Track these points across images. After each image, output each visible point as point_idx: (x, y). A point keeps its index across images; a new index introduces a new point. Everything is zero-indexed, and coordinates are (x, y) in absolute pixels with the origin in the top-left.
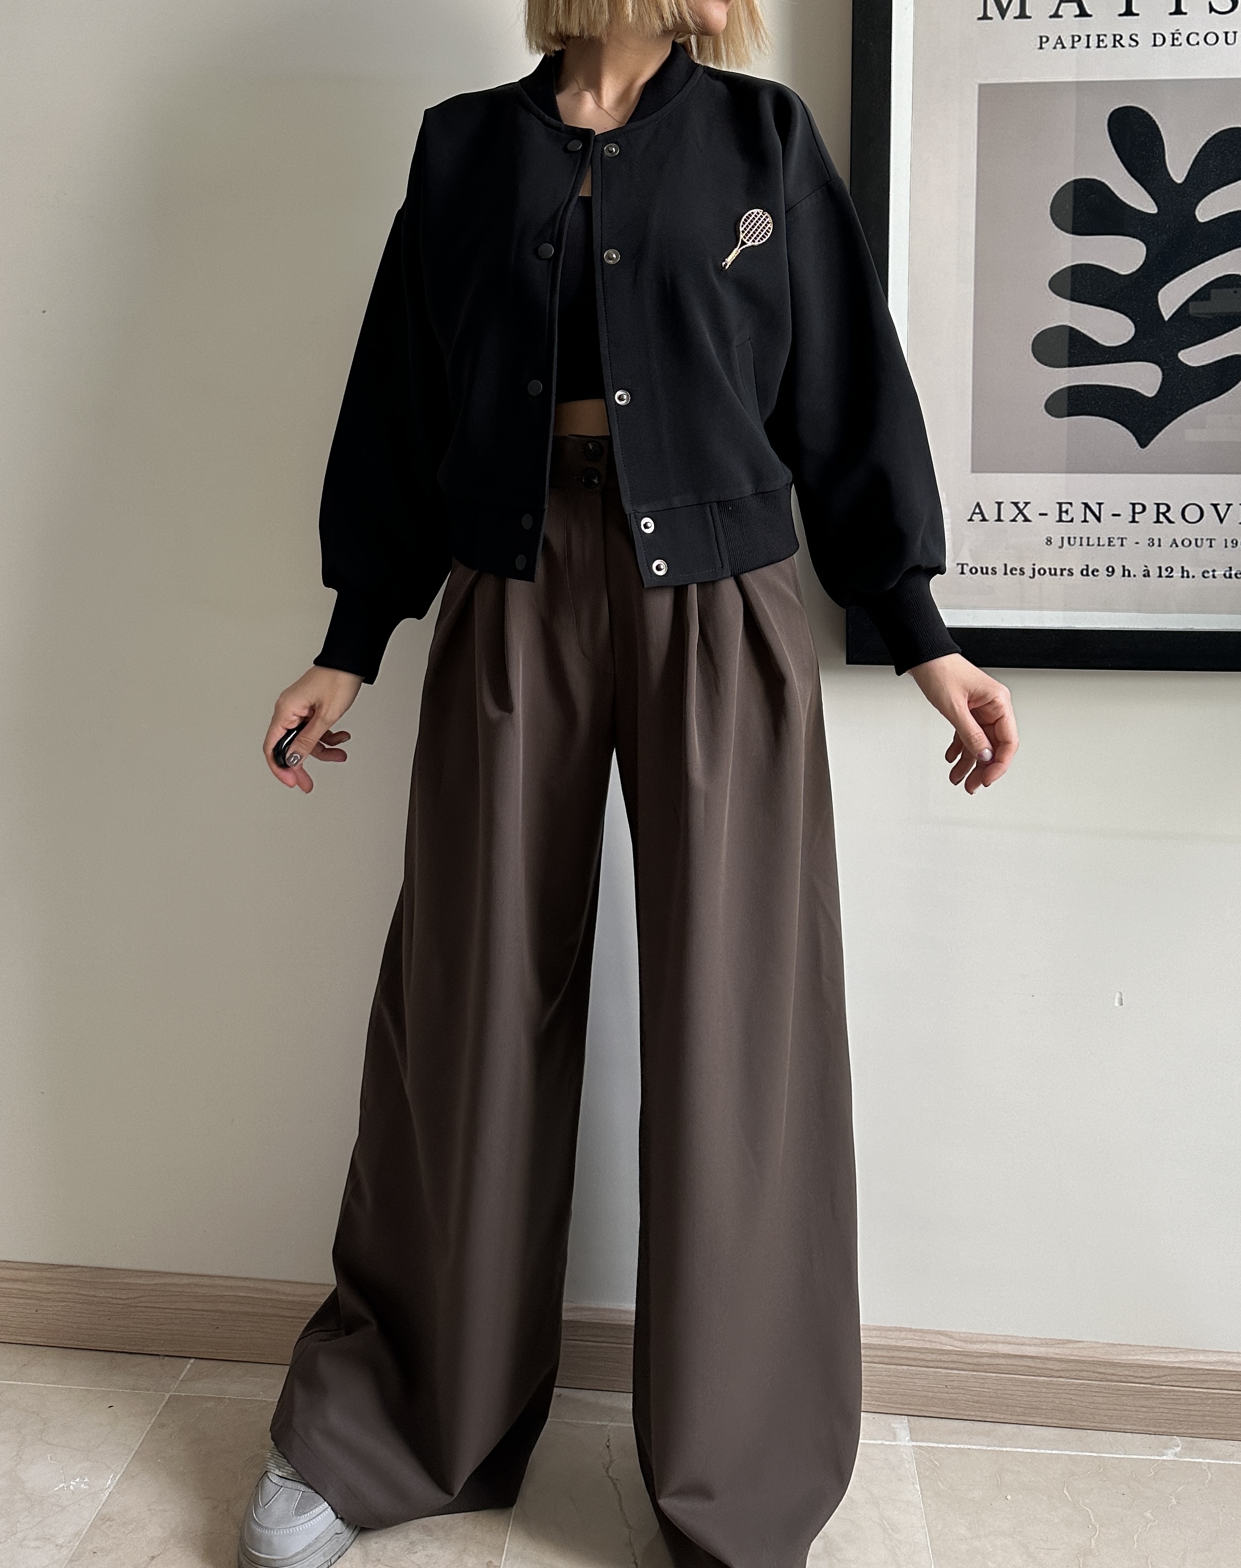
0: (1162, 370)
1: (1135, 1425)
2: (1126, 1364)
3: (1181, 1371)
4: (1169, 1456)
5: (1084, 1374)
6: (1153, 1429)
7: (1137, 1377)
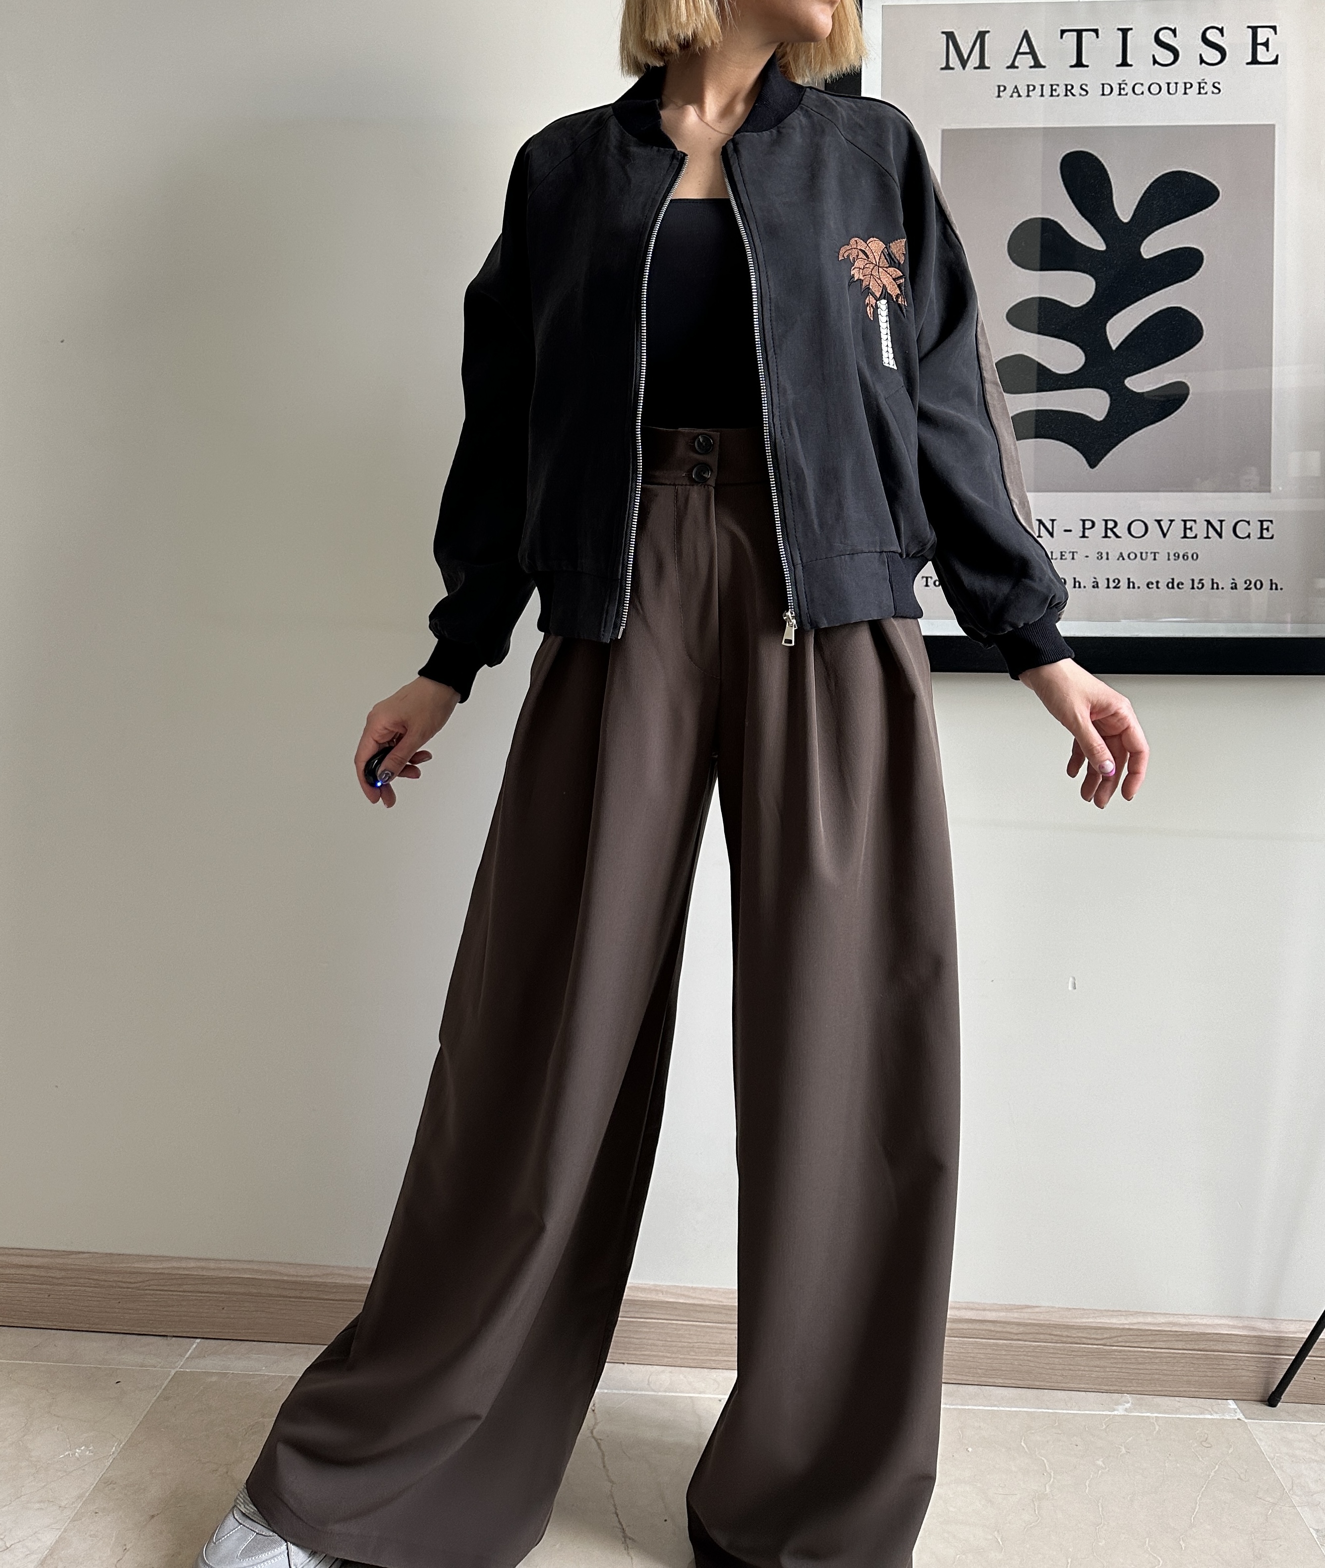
0: (1111, 396)
1: (1088, 1384)
2: (1080, 1326)
3: (1131, 1333)
4: (1120, 1411)
5: (1042, 1336)
6: (1106, 1388)
7: (1090, 1339)
